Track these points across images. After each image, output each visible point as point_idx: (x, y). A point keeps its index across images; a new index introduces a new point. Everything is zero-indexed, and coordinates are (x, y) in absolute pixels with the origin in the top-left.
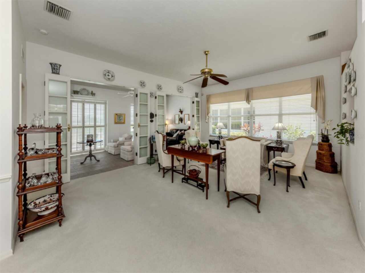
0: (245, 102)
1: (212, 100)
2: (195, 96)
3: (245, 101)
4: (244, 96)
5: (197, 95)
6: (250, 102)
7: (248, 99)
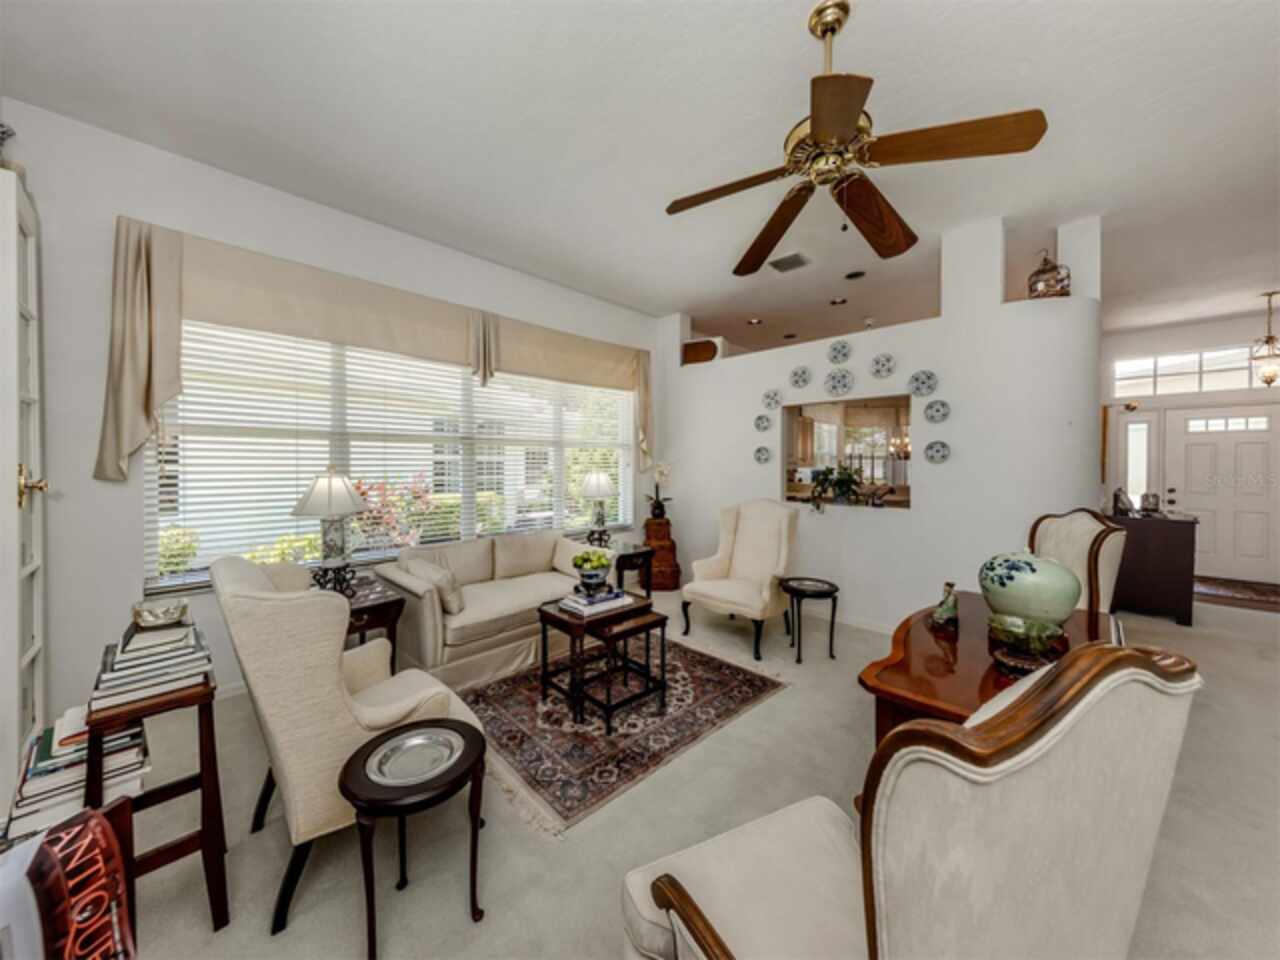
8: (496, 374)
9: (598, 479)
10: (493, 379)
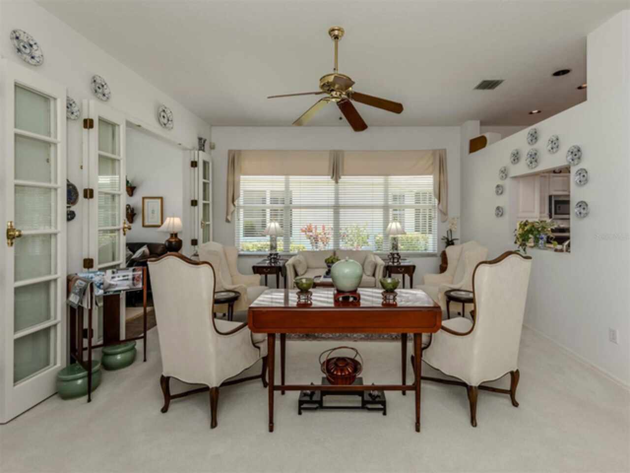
0: (330, 177)
1: (246, 164)
2: (198, 147)
3: (328, 175)
4: (326, 164)
5: (202, 144)
6: (340, 178)
7: (336, 173)
8: (342, 177)
9: (396, 226)
10: (341, 180)
